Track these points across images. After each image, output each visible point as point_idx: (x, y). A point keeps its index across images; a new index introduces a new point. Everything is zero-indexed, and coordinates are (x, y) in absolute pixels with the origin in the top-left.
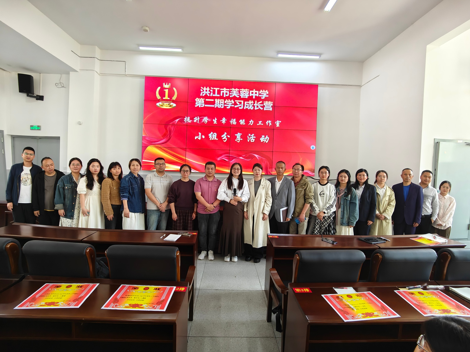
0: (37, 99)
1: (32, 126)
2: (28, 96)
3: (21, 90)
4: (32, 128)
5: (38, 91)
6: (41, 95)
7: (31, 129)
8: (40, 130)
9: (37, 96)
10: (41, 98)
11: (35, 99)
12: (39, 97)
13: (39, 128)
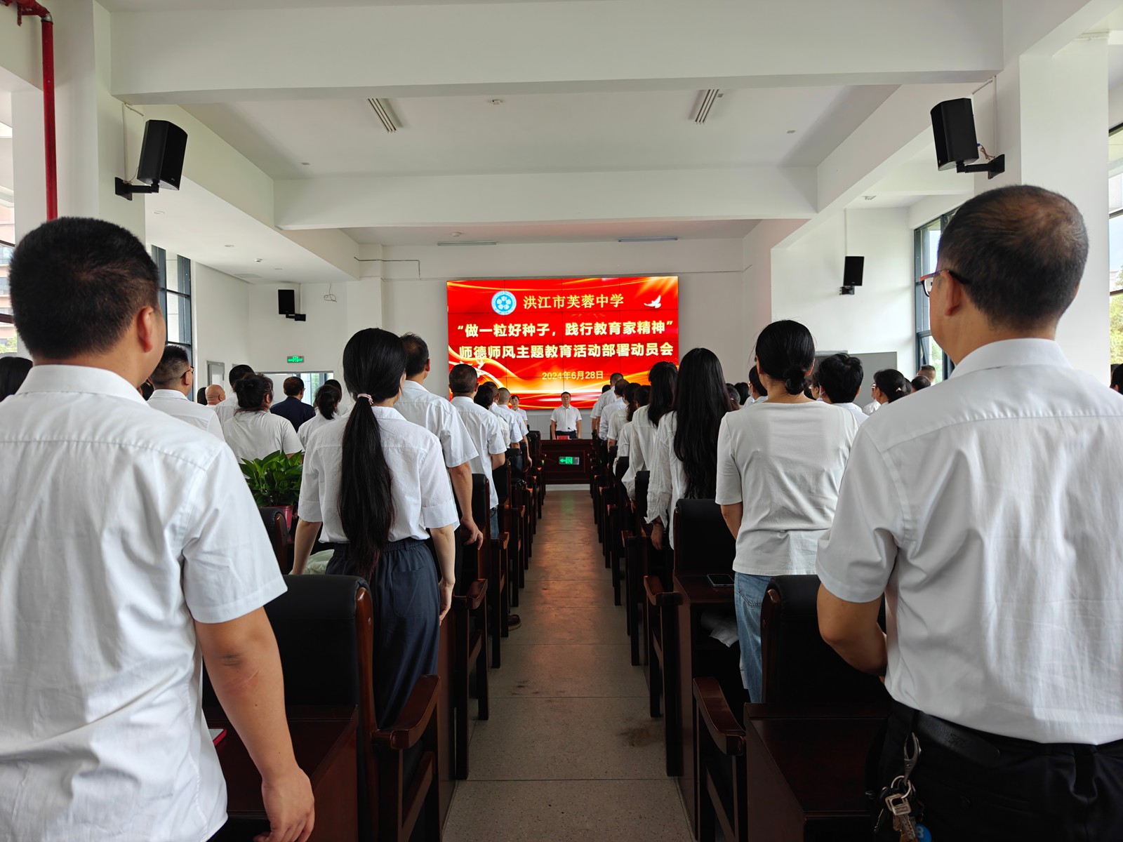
0: (296, 320)
1: (291, 358)
2: (287, 317)
3: (281, 312)
4: (289, 360)
5: (300, 310)
6: (301, 313)
7: (288, 362)
8: (303, 362)
9: (296, 315)
10: (302, 318)
11: (294, 320)
12: (299, 317)
13: (301, 360)
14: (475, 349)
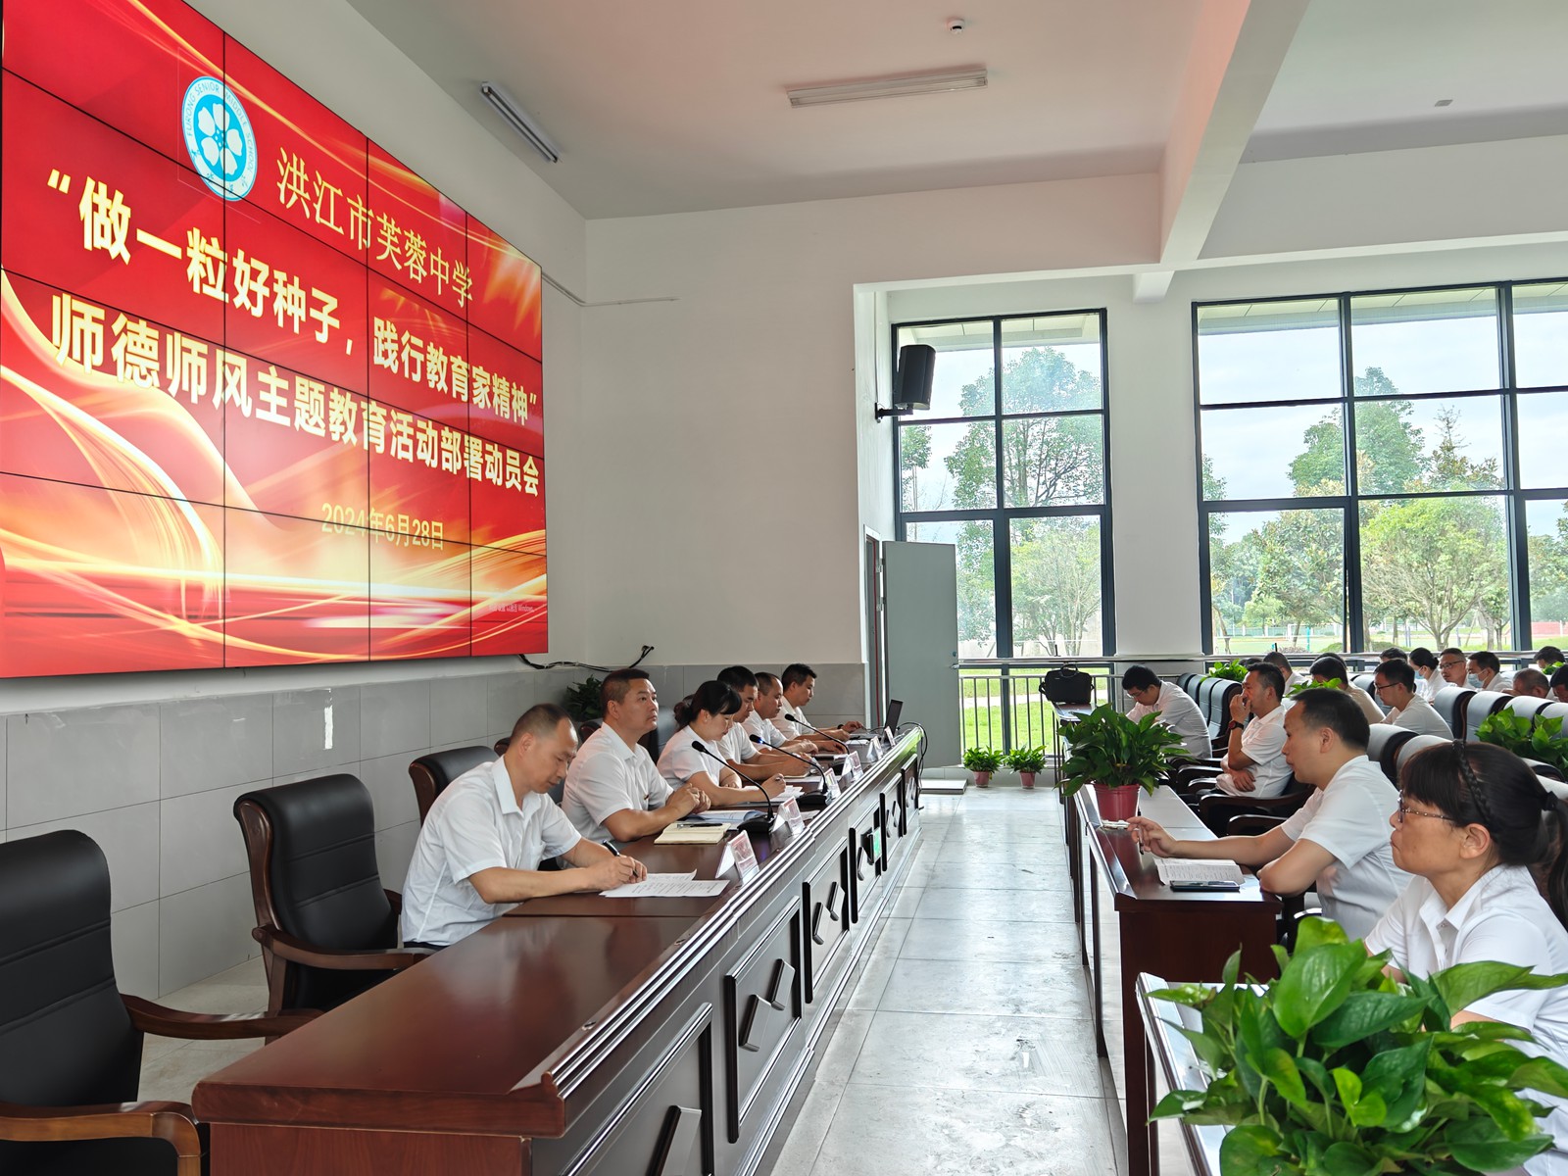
14: (117, 328)
